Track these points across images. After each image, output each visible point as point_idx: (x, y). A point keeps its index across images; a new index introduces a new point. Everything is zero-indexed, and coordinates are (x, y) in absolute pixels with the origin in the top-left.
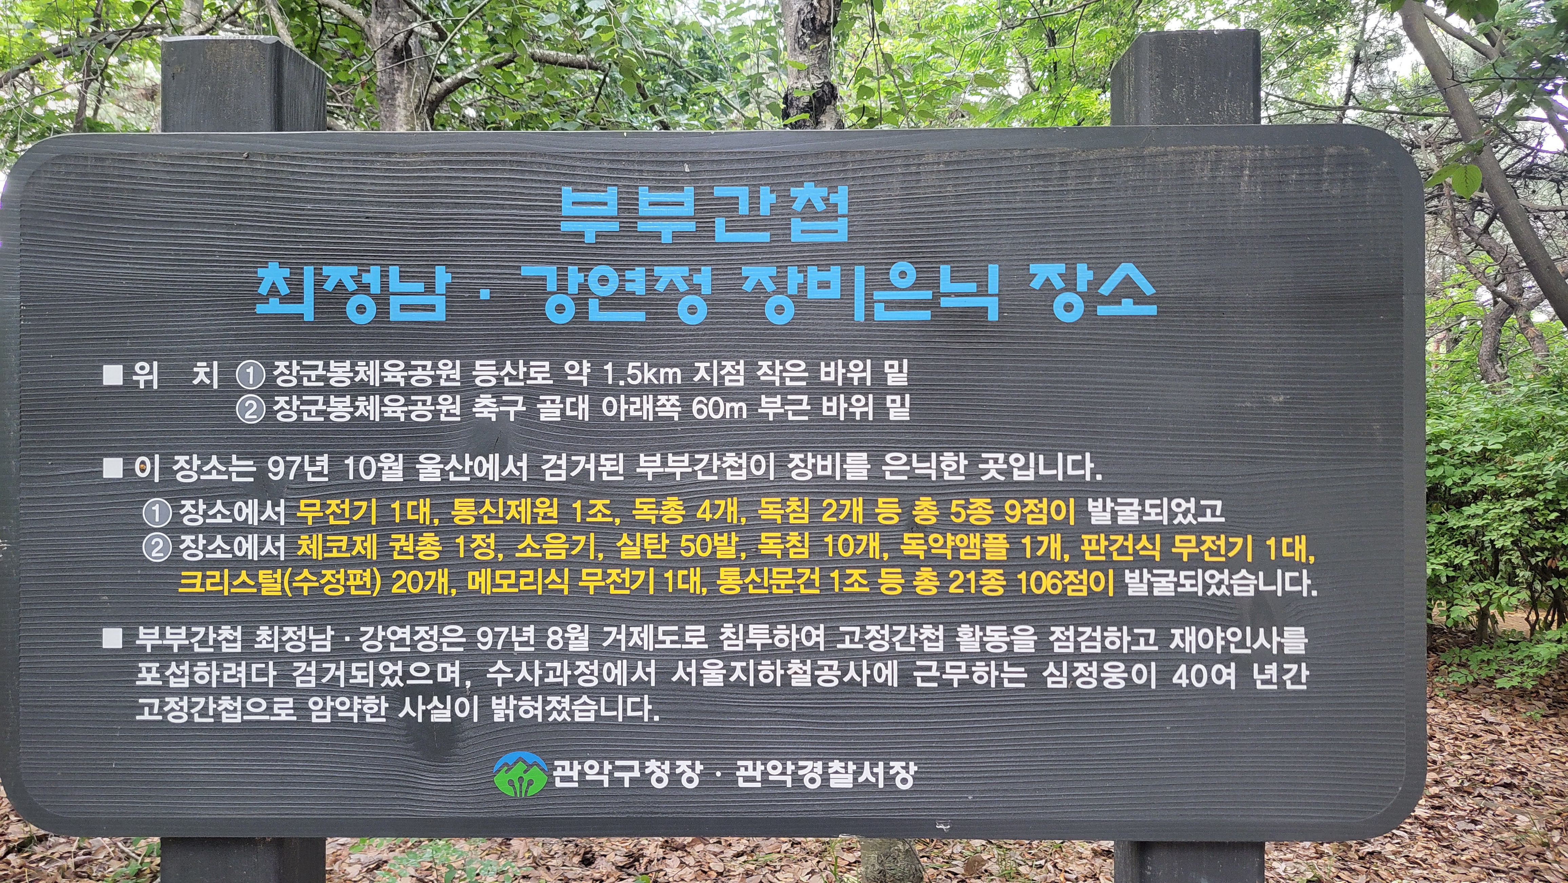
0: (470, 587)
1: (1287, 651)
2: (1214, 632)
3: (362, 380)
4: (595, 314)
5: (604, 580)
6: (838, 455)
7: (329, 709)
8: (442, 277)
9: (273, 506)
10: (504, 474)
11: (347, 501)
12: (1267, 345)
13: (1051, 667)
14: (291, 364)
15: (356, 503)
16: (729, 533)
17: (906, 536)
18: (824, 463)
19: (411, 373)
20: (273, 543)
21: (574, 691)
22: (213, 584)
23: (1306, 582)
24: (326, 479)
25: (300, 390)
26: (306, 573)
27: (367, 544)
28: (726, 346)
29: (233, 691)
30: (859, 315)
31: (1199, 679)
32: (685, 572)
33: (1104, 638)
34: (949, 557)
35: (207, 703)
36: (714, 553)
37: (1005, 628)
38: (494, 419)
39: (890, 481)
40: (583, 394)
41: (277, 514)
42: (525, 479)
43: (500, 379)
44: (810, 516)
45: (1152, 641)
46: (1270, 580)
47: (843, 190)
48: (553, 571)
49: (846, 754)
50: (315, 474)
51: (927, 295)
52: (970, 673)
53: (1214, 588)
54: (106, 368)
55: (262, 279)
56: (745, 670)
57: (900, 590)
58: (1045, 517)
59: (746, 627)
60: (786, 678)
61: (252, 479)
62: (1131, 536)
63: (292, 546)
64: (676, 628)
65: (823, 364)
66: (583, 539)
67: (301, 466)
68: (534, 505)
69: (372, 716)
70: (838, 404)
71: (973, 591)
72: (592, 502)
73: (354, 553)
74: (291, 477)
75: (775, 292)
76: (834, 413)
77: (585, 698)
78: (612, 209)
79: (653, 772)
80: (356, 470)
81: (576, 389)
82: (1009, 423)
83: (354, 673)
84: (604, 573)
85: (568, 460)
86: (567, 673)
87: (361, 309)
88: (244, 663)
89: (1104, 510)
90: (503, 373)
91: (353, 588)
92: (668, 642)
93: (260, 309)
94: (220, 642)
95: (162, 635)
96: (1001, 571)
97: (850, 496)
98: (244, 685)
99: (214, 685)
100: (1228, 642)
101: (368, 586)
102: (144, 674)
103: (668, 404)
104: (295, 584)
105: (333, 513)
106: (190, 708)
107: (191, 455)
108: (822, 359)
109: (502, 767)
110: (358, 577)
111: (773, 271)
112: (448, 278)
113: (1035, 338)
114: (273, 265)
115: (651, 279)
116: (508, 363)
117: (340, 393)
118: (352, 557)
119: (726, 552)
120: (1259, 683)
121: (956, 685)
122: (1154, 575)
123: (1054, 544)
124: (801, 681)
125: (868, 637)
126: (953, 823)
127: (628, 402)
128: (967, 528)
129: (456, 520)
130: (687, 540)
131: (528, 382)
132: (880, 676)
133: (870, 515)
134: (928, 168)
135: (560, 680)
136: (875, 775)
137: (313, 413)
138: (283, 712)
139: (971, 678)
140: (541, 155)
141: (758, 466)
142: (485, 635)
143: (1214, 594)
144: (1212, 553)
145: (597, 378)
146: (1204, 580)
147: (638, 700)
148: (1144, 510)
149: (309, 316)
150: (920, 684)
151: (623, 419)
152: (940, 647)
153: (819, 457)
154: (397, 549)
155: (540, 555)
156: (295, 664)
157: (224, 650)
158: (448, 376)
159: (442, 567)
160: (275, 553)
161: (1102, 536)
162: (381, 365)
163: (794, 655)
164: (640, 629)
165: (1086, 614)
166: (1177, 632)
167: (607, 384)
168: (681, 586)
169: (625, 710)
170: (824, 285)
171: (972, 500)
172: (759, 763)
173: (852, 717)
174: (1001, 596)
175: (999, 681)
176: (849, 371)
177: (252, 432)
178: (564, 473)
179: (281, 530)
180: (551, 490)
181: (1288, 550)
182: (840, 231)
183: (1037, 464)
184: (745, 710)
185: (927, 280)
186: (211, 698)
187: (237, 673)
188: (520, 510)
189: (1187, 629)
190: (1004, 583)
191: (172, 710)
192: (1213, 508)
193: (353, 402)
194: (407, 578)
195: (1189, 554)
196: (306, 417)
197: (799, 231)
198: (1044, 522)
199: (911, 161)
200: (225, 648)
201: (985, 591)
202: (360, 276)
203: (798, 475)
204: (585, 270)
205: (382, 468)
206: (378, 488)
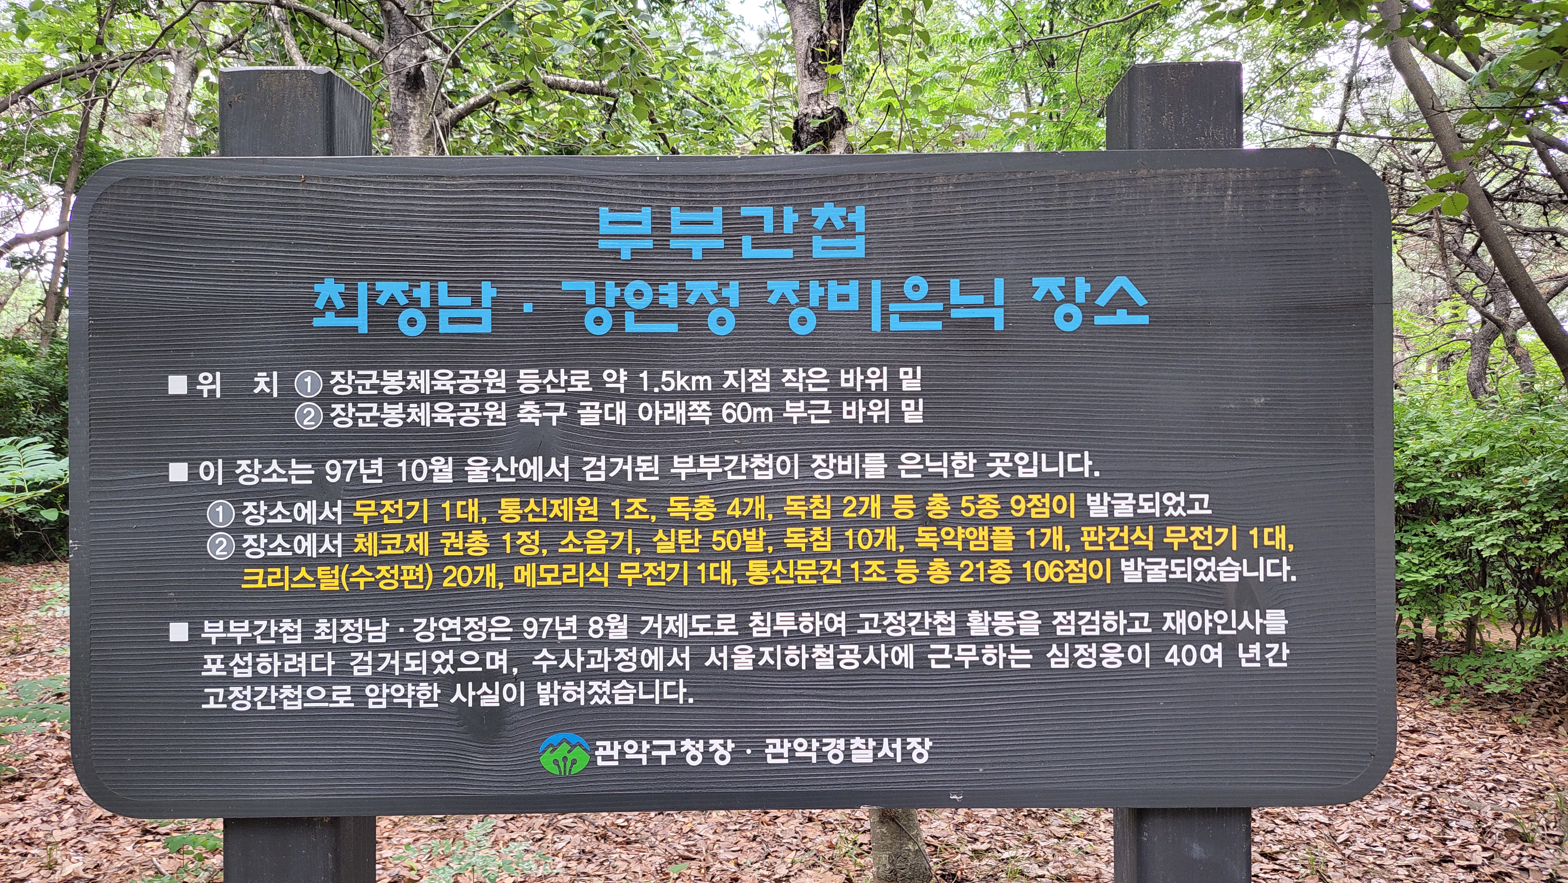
0: (517, 580)
1: (1269, 632)
2: (1203, 615)
3: (413, 388)
4: (631, 325)
5: (641, 573)
6: (857, 455)
7: (384, 695)
8: (488, 291)
9: (331, 507)
10: (548, 475)
11: (400, 501)
12: (1249, 351)
13: (1054, 649)
14: (346, 373)
15: (409, 503)
16: (757, 528)
17: (920, 529)
18: (845, 463)
19: (459, 381)
20: (331, 541)
21: (614, 676)
22: (274, 581)
23: (1286, 568)
24: (381, 481)
25: (355, 398)
26: (362, 569)
27: (420, 542)
28: (753, 355)
29: (294, 680)
30: (876, 326)
31: (1189, 658)
32: (717, 565)
33: (1102, 622)
34: (960, 549)
35: (269, 691)
36: (743, 547)
37: (1011, 613)
38: (537, 424)
39: (905, 479)
40: (621, 400)
42: (567, 479)
43: (543, 387)
44: (832, 512)
45: (1146, 624)
46: (1253, 567)
47: (860, 210)
48: (594, 565)
49: (866, 731)
50: (370, 476)
51: (938, 306)
52: (980, 655)
53: (1202, 574)
54: (171, 378)
55: (318, 294)
56: (773, 655)
57: (914, 579)
58: (1047, 511)
59: (773, 614)
60: (811, 662)
61: (310, 482)
62: (1126, 528)
64: (708, 617)
65: (843, 371)
66: (621, 535)
67: (357, 469)
68: (575, 504)
69: (426, 702)
70: (857, 408)
71: (982, 579)
72: (629, 500)
73: (407, 550)
74: (348, 479)
75: (798, 305)
76: (853, 416)
77: (624, 683)
78: (646, 228)
79: (688, 751)
80: (409, 473)
81: (614, 396)
82: (1014, 425)
83: (408, 661)
84: (642, 566)
85: (607, 461)
87: (412, 322)
88: (304, 654)
89: (1102, 504)
90: (545, 381)
91: (406, 583)
92: (701, 630)
93: (317, 322)
94: (282, 634)
95: (226, 629)
96: (1008, 561)
97: (868, 493)
98: (304, 674)
99: (276, 675)
100: (1215, 624)
101: (421, 580)
102: (209, 665)
103: (700, 409)
104: (351, 580)
105: (388, 513)
106: (253, 696)
107: (252, 459)
108: (842, 367)
109: (547, 748)
110: (411, 572)
112: (494, 293)
113: (1037, 346)
114: (329, 281)
115: (683, 294)
116: (550, 371)
117: (393, 400)
118: (406, 554)
119: (755, 545)
120: (1243, 661)
121: (967, 666)
122: (1147, 564)
123: (1056, 536)
124: (824, 664)
125: (885, 623)
126: (966, 793)
127: (662, 408)
128: (976, 522)
129: (503, 519)
130: (718, 535)
131: (569, 389)
132: (897, 659)
133: (887, 510)
134: (939, 190)
135: (601, 666)
136: (894, 750)
137: (368, 420)
138: (342, 700)
139: (981, 660)
140: (579, 178)
141: (783, 467)
142: (530, 625)
143: (1202, 580)
144: (1201, 543)
145: (633, 385)
146: (1193, 567)
147: (674, 683)
148: (1138, 503)
149: (363, 329)
150: (934, 665)
151: (657, 423)
152: (952, 631)
153: (840, 457)
154: (448, 545)
155: (581, 550)
156: (353, 654)
157: (285, 642)
158: (494, 384)
159: (490, 562)
160: (333, 550)
161: (1100, 528)
162: (432, 374)
163: (818, 640)
164: (675, 618)
165: (1085, 600)
166: (1169, 615)
167: (643, 391)
168: (713, 577)
169: (661, 693)
170: (843, 298)
171: (980, 496)
172: (786, 741)
173: (871, 697)
174: (1007, 584)
175: (1007, 662)
176: (867, 378)
177: (310, 438)
178: (603, 474)
179: (339, 529)
180: (592, 490)
181: (1269, 540)
182: (858, 248)
183: (1040, 462)
184: (774, 692)
185: (938, 293)
186: (273, 687)
187: (298, 663)
188: (563, 508)
189: (1178, 612)
190: (1011, 572)
191: (236, 698)
192: (1201, 501)
193: (405, 409)
194: (457, 573)
195: (1179, 544)
196: (361, 424)
197: (820, 248)
198: (1047, 516)
199: (922, 183)
200: (286, 640)
201: (993, 579)
202: (411, 291)
203: (821, 474)
204: (621, 285)
205: (433, 471)
206: (430, 489)
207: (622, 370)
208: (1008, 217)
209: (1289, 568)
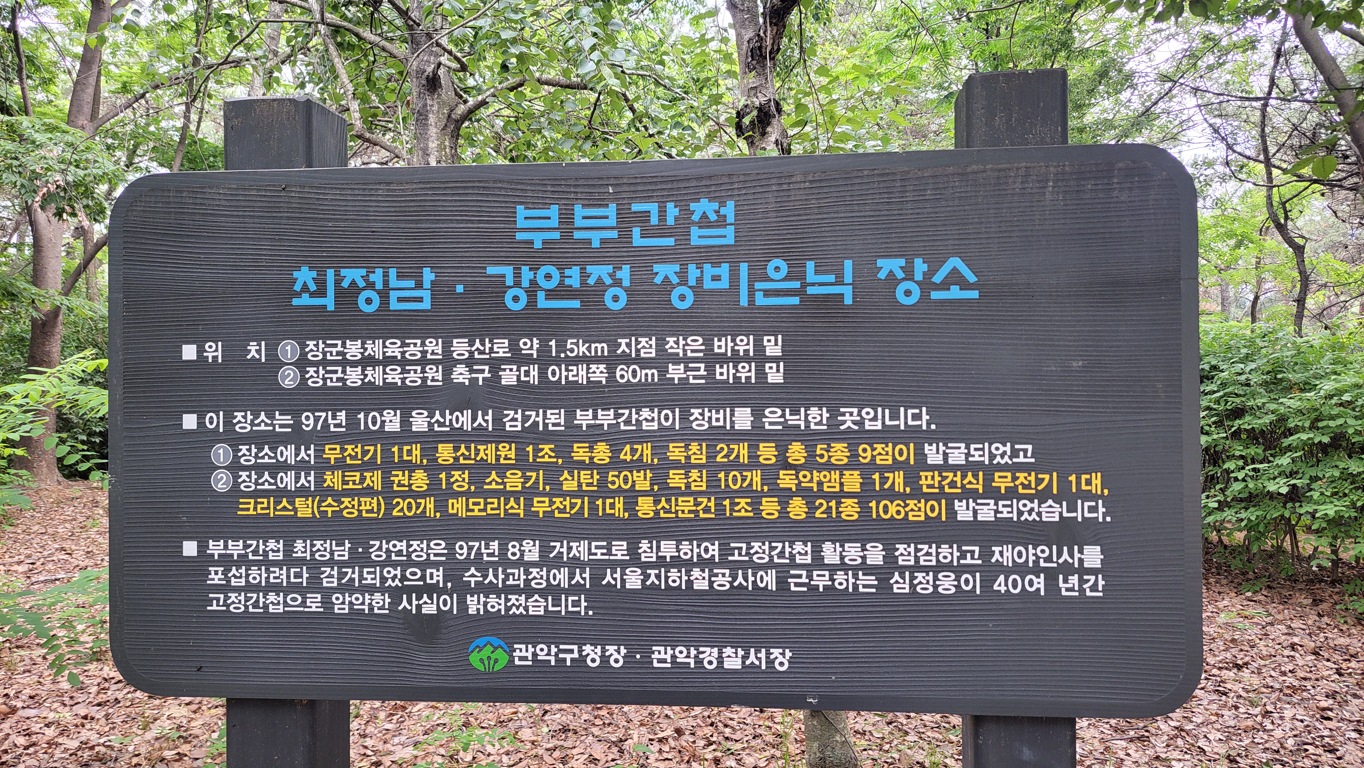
0: (450, 511)
1: (1086, 565)
2: (1027, 550)
3: (370, 354)
4: (542, 302)
6: (728, 410)
7: (347, 603)
8: (428, 276)
9: (306, 450)
10: (475, 425)
11: (359, 446)
12: (1068, 321)
13: (897, 576)
14: (318, 343)
15: (366, 448)
16: (645, 470)
17: (782, 472)
18: (718, 416)
19: (405, 349)
20: (306, 478)
21: (528, 591)
22: (262, 509)
23: (1102, 510)
24: (344, 429)
25: (324, 363)
26: (330, 500)
27: (374, 479)
28: (642, 326)
29: (277, 588)
30: (744, 302)
31: (1015, 587)
32: (612, 501)
33: (938, 554)
34: (815, 489)
35: (258, 597)
36: (633, 485)
37: (859, 545)
38: (467, 384)
39: (769, 430)
40: (534, 364)
41: (309, 456)
42: (490, 429)
43: (472, 353)
44: (707, 459)
45: (976, 556)
46: (1072, 509)
47: (731, 204)
48: (512, 499)
49: (736, 642)
50: (336, 426)
51: (796, 285)
52: (833, 580)
53: (1026, 514)
54: (185, 347)
55: (296, 279)
56: (658, 577)
57: (777, 515)
58: (890, 458)
59: (658, 543)
60: (690, 583)
61: (290, 430)
62: (959, 473)
63: (320, 480)
64: (605, 543)
65: (716, 339)
66: (534, 474)
67: (326, 419)
68: (497, 449)
69: (379, 609)
70: (728, 370)
71: (834, 516)
72: (540, 446)
73: (365, 485)
74: (319, 428)
75: (679, 284)
76: (725, 377)
77: (536, 597)
78: (554, 223)
79: (588, 655)
80: (366, 423)
81: (527, 360)
82: (861, 385)
83: (365, 576)
84: (551, 501)
85: (523, 415)
86: (523, 577)
87: (369, 301)
88: (285, 568)
89: (938, 453)
90: (473, 349)
91: (364, 512)
92: (599, 554)
93: (296, 302)
94: (268, 552)
95: (226, 547)
96: (856, 501)
97: (737, 441)
98: (285, 584)
99: (263, 584)
100: (1038, 558)
101: (375, 510)
102: (212, 576)
103: (598, 371)
104: (322, 509)
105: (350, 455)
106: (246, 601)
107: (246, 412)
108: (715, 336)
109: (475, 649)
110: (368, 503)
111: (677, 268)
112: (432, 277)
113: (881, 318)
114: (305, 269)
115: (584, 276)
116: (478, 341)
117: (354, 364)
118: (363, 488)
119: (643, 484)
120: (1063, 590)
121: (821, 589)
122: (978, 504)
123: (898, 480)
124: (701, 585)
125: (752, 551)
126: (821, 697)
127: (567, 370)
128: (829, 466)
129: (440, 461)
130: (613, 476)
131: (493, 355)
132: (762, 582)
133: (753, 457)
134: (798, 186)
136: (759, 659)
137: (334, 380)
138: (314, 605)
139: (833, 584)
140: (500, 181)
141: (667, 419)
142: (461, 548)
143: (1026, 519)
144: (1025, 487)
145: (544, 351)
146: (1018, 508)
147: (577, 598)
148: (969, 452)
149: (331, 307)
150: (793, 588)
151: (563, 383)
152: (808, 560)
153: (714, 411)
154: (396, 482)
155: (502, 487)
156: (322, 569)
157: (271, 558)
158: (433, 351)
159: (430, 496)
160: (307, 485)
161: (936, 473)
162: (384, 343)
163: (695, 565)
164: (578, 544)
165: (923, 535)
166: (997, 549)
167: (551, 356)
168: (608, 511)
169: (567, 606)
170: (716, 278)
171: (832, 445)
172: (669, 648)
173: (740, 614)
174: (856, 520)
175: (855, 586)
176: (736, 344)
177: (290, 394)
178: (519, 424)
179: (311, 468)
180: (510, 438)
181: (1086, 485)
182: (728, 236)
183: (883, 417)
184: (658, 607)
185: (796, 273)
186: (261, 594)
187: (280, 575)
188: (487, 452)
189: (1005, 547)
190: (859, 510)
191: (233, 603)
192: (1025, 451)
193: (363, 371)
194: (403, 504)
195: (1006, 487)
196: (329, 383)
197: (697, 237)
198: (890, 462)
199: (783, 181)
200: (271, 556)
201: (843, 516)
202: (368, 275)
203: (698, 425)
204: (535, 269)
205: (385, 421)
206: (382, 436)
207: (535, 339)
208: (856, 208)
209: (1104, 510)
